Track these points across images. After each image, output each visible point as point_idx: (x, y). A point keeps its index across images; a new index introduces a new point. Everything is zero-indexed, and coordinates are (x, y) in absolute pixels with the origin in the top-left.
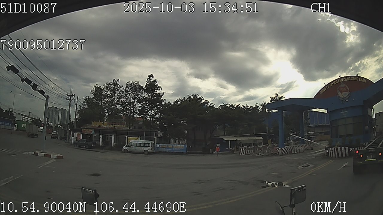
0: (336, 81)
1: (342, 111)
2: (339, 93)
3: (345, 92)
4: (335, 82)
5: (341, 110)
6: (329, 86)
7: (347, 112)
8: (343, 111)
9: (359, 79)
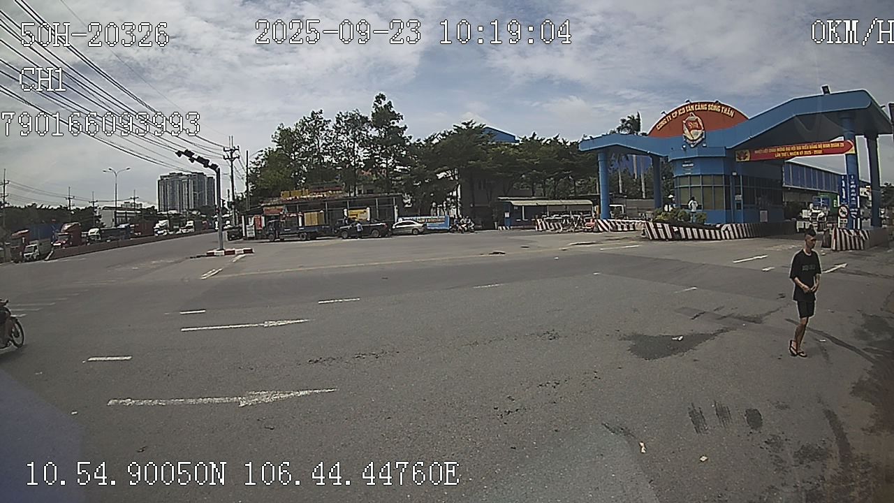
0: (683, 109)
1: (684, 164)
2: (687, 131)
3: (696, 131)
4: (681, 111)
5: (683, 161)
6: (671, 117)
7: (692, 165)
8: (687, 164)
9: (721, 109)
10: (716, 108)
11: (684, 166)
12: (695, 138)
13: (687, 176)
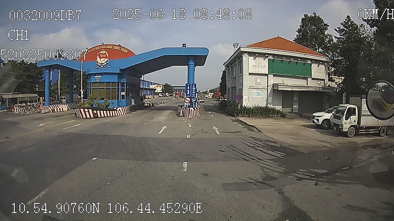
0: (99, 47)
2: (98, 59)
6: (91, 51)
7: (100, 76)
8: (97, 76)
9: (121, 49)
10: (118, 48)
11: (95, 77)
12: (102, 63)
13: (97, 82)
